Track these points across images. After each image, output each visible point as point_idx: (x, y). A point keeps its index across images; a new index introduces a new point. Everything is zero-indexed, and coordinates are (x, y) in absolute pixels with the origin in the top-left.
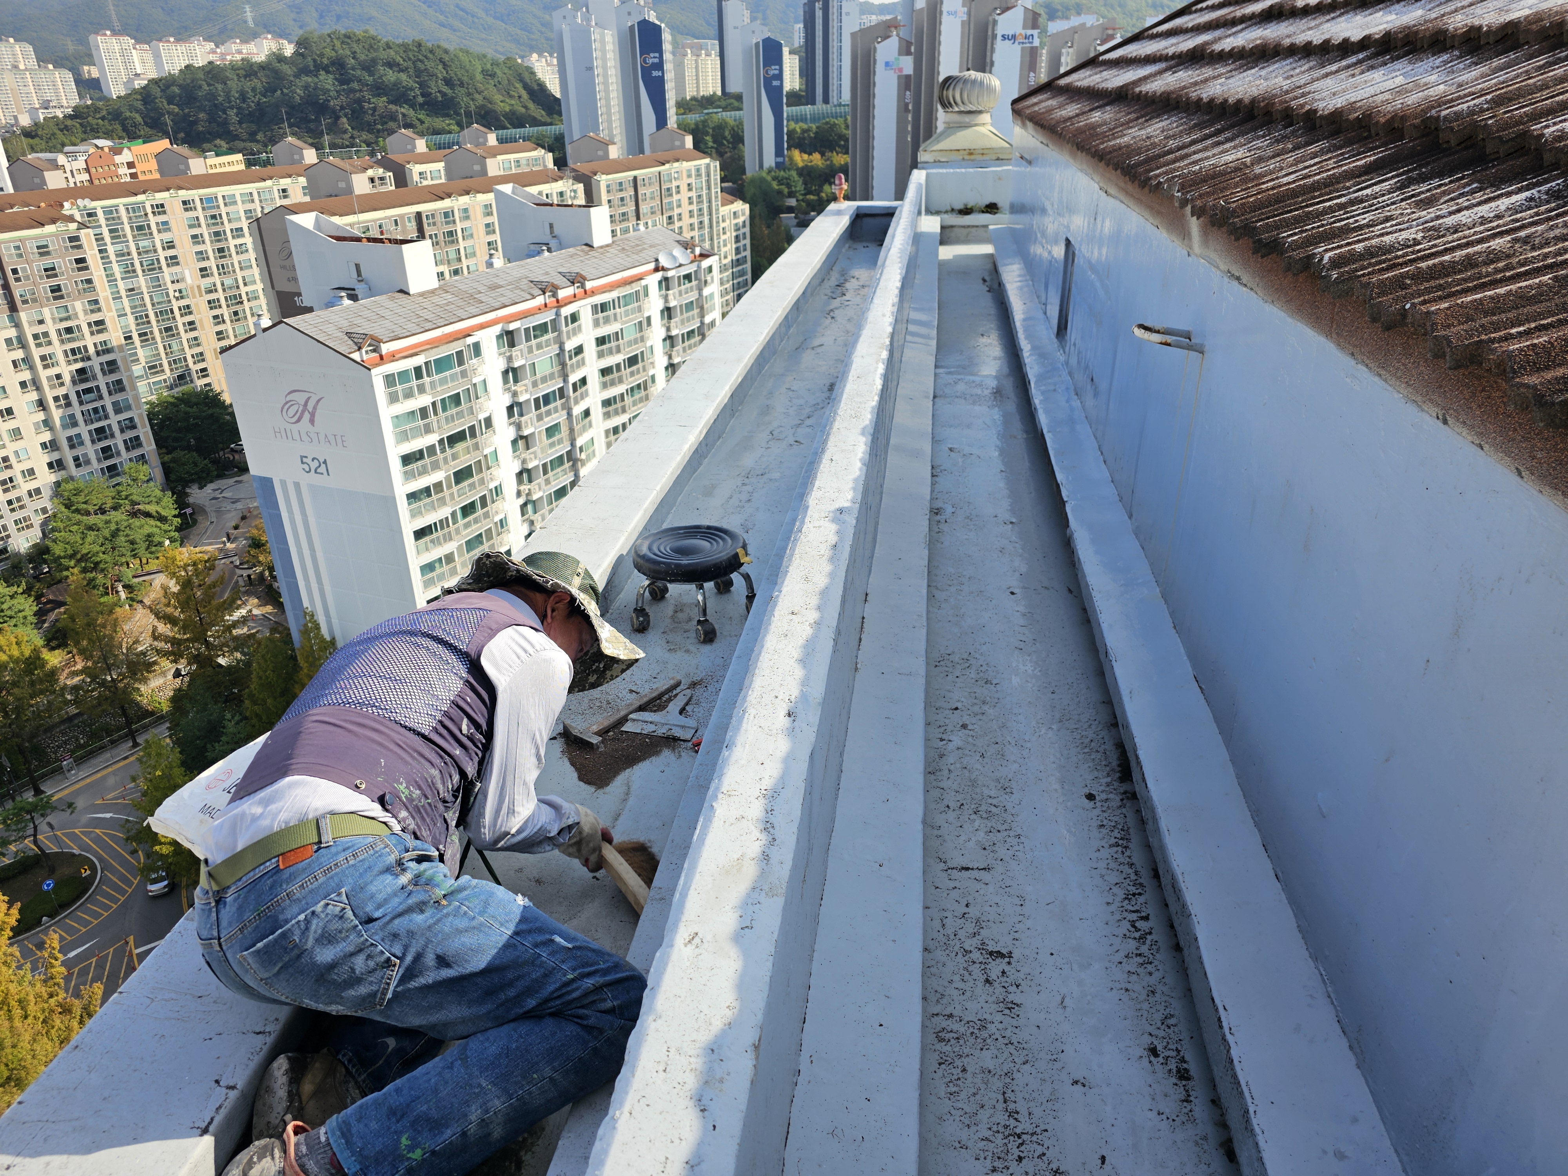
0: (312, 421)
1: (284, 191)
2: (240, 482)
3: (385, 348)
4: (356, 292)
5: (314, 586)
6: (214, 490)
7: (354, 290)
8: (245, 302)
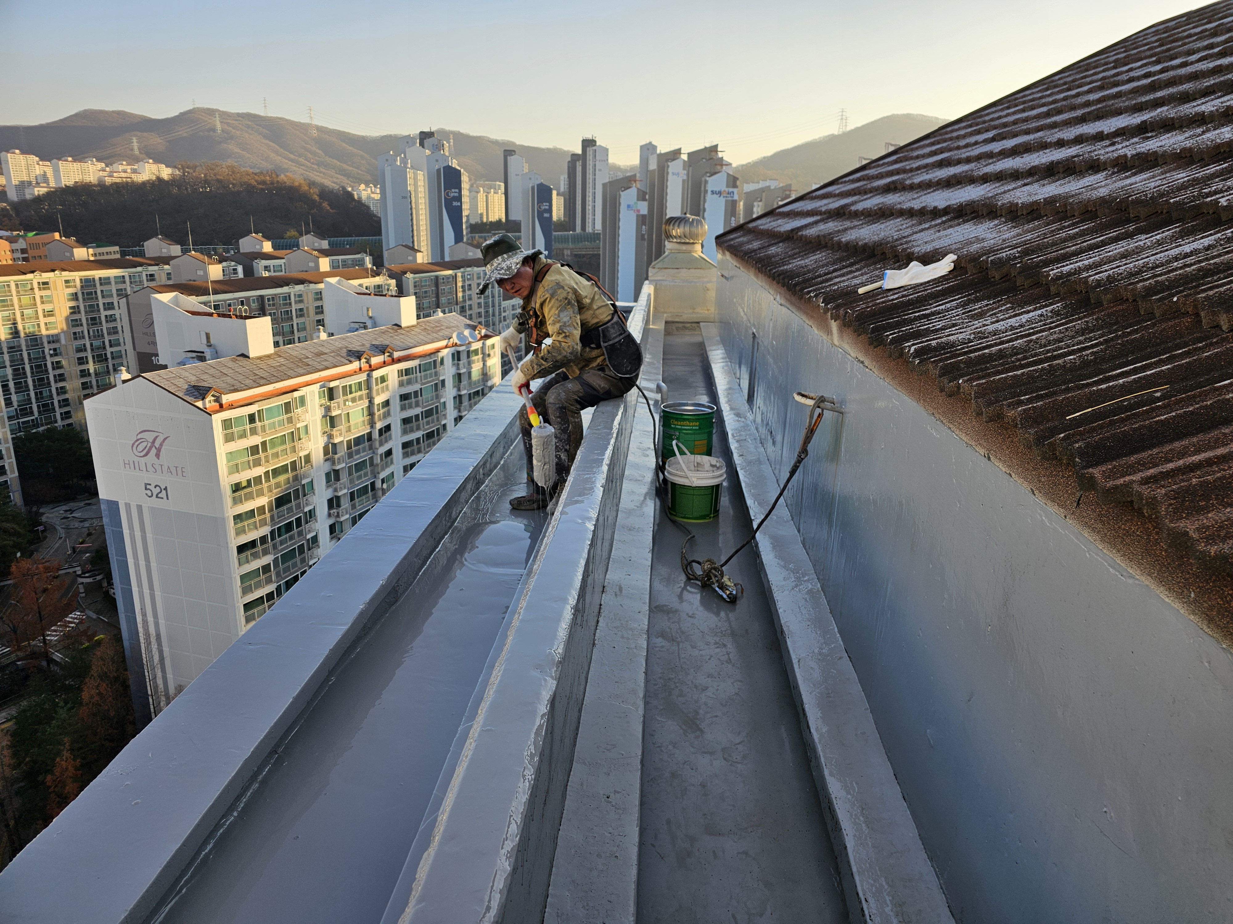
0: (158, 455)
1: (151, 275)
2: (89, 504)
3: (226, 399)
4: (205, 355)
5: (146, 591)
6: (66, 511)
7: (203, 353)
8: (110, 360)
